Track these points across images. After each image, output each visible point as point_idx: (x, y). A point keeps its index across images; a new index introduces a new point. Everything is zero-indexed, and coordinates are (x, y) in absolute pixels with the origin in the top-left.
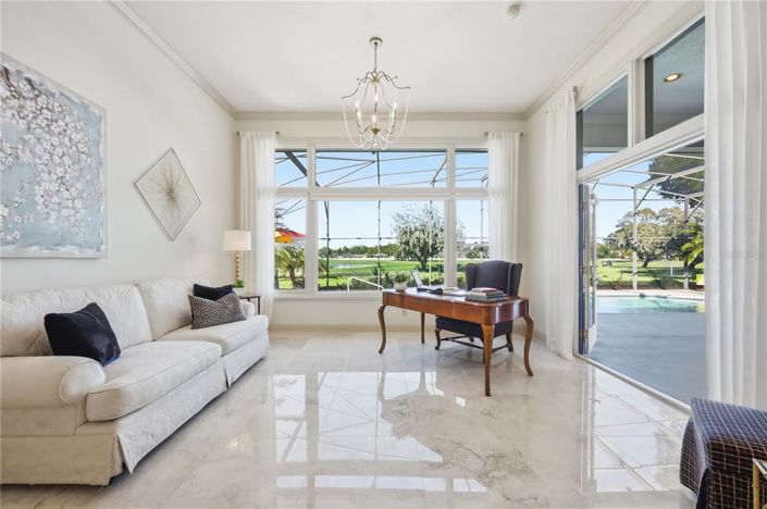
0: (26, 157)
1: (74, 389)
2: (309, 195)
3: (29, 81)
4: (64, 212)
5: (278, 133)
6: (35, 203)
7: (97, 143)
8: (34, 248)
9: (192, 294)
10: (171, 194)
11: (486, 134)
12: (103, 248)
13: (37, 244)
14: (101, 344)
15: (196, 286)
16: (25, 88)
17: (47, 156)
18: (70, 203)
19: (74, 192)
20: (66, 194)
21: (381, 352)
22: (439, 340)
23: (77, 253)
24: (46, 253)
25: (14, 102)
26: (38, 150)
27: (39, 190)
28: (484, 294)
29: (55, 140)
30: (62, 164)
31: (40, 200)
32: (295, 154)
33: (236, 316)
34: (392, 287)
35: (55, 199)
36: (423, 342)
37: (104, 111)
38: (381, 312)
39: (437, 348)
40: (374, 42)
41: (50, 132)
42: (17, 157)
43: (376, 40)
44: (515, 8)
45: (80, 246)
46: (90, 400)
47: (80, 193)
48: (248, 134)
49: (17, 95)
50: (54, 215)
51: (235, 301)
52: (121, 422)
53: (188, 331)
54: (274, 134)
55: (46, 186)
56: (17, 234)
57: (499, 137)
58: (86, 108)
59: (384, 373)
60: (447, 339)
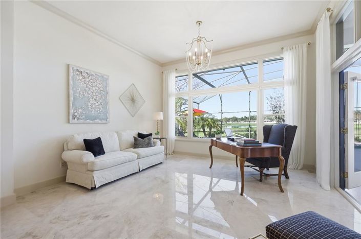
0: (86, 95)
1: (85, 160)
3: (87, 73)
4: (96, 110)
5: (176, 69)
6: (89, 107)
7: (106, 87)
8: (88, 121)
9: (137, 137)
10: (133, 100)
12: (108, 120)
13: (89, 119)
14: (97, 149)
15: (138, 133)
16: (86, 75)
17: (92, 94)
18: (98, 107)
19: (99, 103)
20: (97, 104)
21: (210, 167)
23: (100, 122)
24: (91, 122)
25: (83, 80)
26: (89, 92)
27: (89, 104)
28: (243, 142)
29: (94, 88)
30: (96, 95)
31: (90, 106)
32: (199, 75)
33: (149, 145)
34: (214, 137)
35: (94, 106)
36: (237, 166)
37: (108, 76)
38: (210, 148)
41: (93, 87)
42: (84, 95)
43: (199, 23)
45: (101, 120)
46: (89, 164)
47: (101, 103)
48: (166, 72)
49: (84, 78)
50: (93, 110)
51: (150, 140)
52: (95, 172)
53: (132, 149)
54: (174, 70)
55: (91, 102)
56: (84, 116)
57: (292, 49)
58: (103, 77)
60: (248, 166)
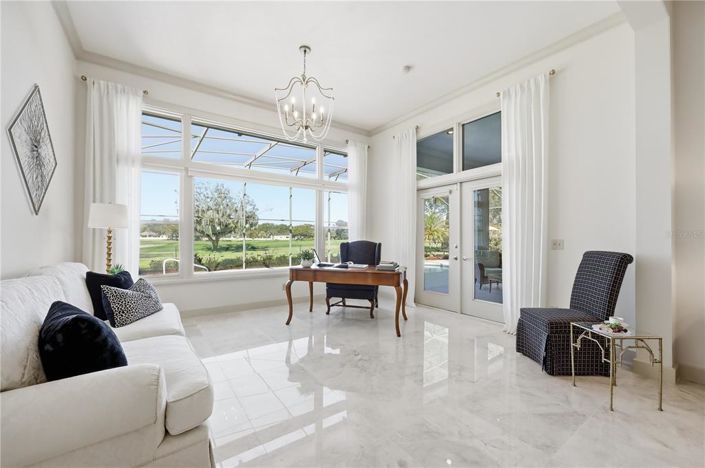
2: (187, 170)
5: (145, 92)
11: (347, 141)
15: (88, 275)
21: (288, 323)
22: (329, 307)
36: (311, 310)
38: (288, 288)
39: (328, 313)
40: (303, 49)
43: (305, 49)
44: (408, 68)
54: (141, 92)
57: (356, 145)
59: (291, 341)
60: (335, 305)
